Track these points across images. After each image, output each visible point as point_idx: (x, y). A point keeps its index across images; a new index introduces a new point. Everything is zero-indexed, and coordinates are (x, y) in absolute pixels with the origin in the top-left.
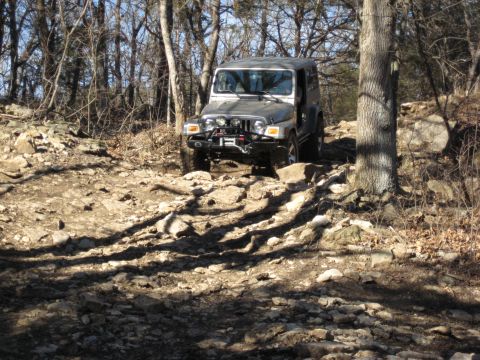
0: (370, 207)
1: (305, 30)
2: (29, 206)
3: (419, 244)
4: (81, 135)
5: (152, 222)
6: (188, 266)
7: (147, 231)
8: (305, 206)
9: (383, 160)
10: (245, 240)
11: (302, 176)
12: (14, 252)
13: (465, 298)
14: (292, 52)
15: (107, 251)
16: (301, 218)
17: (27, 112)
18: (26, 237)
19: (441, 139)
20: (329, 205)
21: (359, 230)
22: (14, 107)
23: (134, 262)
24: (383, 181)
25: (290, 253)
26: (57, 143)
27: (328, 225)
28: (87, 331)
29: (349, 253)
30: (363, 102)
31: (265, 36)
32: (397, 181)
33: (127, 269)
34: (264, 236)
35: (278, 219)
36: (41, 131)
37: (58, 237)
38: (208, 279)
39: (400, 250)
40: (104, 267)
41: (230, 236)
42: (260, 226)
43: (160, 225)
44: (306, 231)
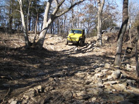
0: (99, 46)
1: (89, 25)
2: (58, 46)
3: (105, 51)
4: (63, 38)
5: (73, 48)
6: (78, 53)
7: (73, 49)
8: (91, 46)
9: (100, 41)
10: (84, 50)
11: (90, 43)
12: (57, 51)
13: (111, 57)
14: (88, 28)
15: (68, 51)
16: (91, 48)
17: (57, 35)
18: (59, 50)
19: (106, 39)
20: (94, 46)
21: (98, 49)
22: (55, 35)
23: (72, 53)
24: (100, 43)
25: (90, 52)
26: (61, 39)
27: (94, 48)
28: (68, 60)
29: (97, 52)
30: (98, 34)
31: (84, 26)
32: (102, 43)
33: (71, 53)
34: (86, 50)
35: (88, 48)
36: (59, 38)
37: (62, 50)
38: (80, 55)
39: (103, 51)
40: (68, 53)
41: (82, 50)
42: (86, 49)
43: (74, 49)
44: (92, 49)
